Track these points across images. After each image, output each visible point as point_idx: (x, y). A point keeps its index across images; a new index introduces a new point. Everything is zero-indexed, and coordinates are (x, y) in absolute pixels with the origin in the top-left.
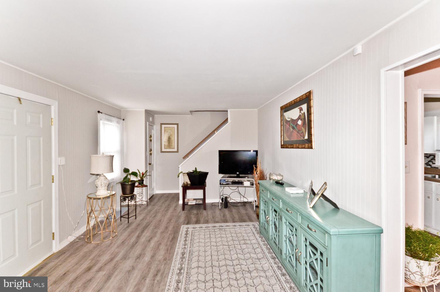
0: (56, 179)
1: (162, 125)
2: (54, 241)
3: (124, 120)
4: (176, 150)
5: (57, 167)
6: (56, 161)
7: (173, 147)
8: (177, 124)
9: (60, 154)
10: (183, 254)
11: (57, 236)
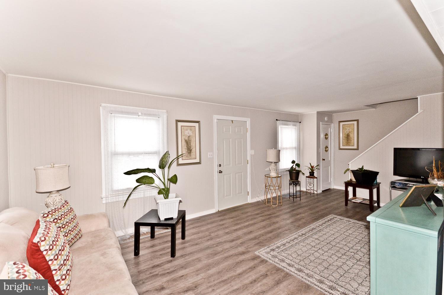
0: (249, 162)
1: (341, 123)
2: (248, 196)
3: (300, 122)
4: (355, 147)
5: (250, 156)
6: (250, 152)
7: (352, 144)
8: (358, 121)
9: (252, 148)
10: (313, 229)
11: (250, 194)
